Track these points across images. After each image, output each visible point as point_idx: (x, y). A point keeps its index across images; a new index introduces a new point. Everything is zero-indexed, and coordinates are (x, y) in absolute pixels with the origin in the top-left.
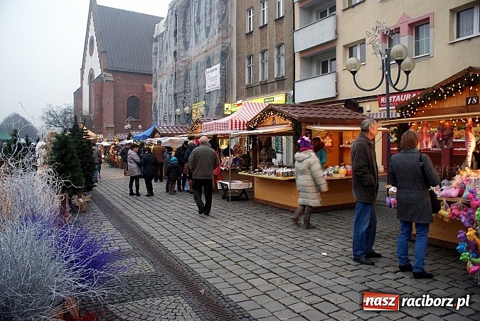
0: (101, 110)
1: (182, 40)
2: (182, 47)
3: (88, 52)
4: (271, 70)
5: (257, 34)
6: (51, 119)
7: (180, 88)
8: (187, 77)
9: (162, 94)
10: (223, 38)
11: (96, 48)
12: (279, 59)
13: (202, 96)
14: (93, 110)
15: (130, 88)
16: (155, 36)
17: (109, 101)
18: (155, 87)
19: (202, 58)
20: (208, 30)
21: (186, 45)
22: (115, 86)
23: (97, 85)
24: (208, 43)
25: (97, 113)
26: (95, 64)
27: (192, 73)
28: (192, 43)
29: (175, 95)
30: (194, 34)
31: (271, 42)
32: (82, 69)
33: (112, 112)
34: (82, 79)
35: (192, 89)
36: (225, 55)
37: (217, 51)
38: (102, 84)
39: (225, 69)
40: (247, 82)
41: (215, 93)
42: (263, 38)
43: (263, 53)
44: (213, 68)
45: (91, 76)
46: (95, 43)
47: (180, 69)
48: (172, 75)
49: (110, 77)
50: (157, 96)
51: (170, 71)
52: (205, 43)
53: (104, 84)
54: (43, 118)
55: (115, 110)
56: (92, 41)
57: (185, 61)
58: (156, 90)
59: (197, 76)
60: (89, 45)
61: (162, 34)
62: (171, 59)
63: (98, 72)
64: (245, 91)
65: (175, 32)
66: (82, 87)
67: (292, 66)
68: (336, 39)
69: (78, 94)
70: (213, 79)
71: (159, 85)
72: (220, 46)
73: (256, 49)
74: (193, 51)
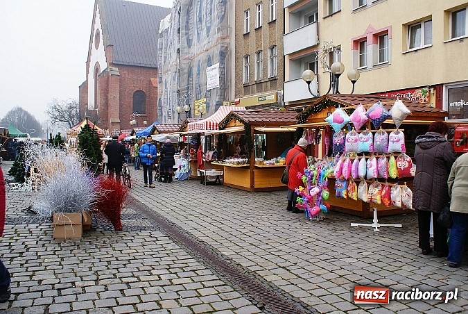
0: (107, 105)
1: (185, 38)
2: (186, 45)
3: (93, 45)
4: (265, 70)
5: (253, 34)
6: (57, 114)
7: (184, 85)
8: (190, 74)
9: (167, 89)
10: (223, 39)
11: (101, 41)
12: (272, 60)
13: (203, 94)
14: (99, 104)
15: (136, 83)
16: (160, 32)
17: (114, 95)
18: (160, 82)
19: (204, 56)
20: (208, 29)
21: (189, 42)
22: (121, 79)
23: (103, 80)
24: (209, 42)
25: (103, 108)
26: (100, 58)
27: (195, 71)
28: (195, 41)
29: (178, 92)
30: (196, 33)
31: (265, 44)
32: (88, 62)
33: (118, 107)
34: (88, 72)
35: (194, 86)
36: (224, 55)
37: (217, 51)
38: (108, 78)
39: (224, 68)
40: (244, 81)
41: (215, 90)
42: (258, 39)
43: (258, 53)
44: (213, 67)
45: (97, 70)
46: (101, 36)
47: (183, 66)
48: (175, 72)
49: (116, 71)
50: (162, 92)
51: (174, 69)
52: (206, 42)
53: (110, 78)
54: (48, 113)
55: (121, 105)
56: (98, 35)
57: (188, 58)
58: (162, 86)
59: (198, 74)
60: (95, 37)
61: (167, 31)
62: (175, 55)
63: (103, 66)
64: (243, 90)
65: (179, 30)
66: (87, 81)
67: (283, 67)
68: (318, 44)
69: (84, 88)
70: (213, 77)
71: (163, 80)
72: (219, 46)
73: (252, 50)
74: (195, 49)
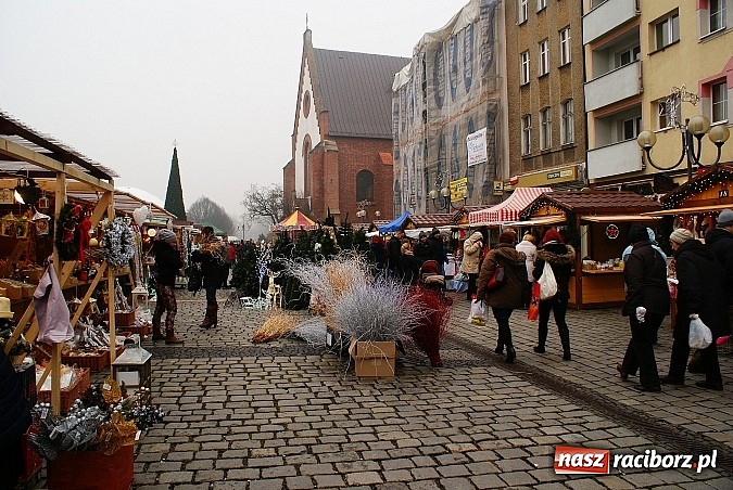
0: (322, 191)
1: (433, 94)
2: (433, 105)
3: (301, 111)
4: (556, 134)
5: (535, 86)
6: (256, 204)
7: (432, 160)
8: (441, 145)
9: (407, 168)
10: (490, 94)
11: (313, 107)
12: (566, 120)
13: (463, 172)
14: (310, 190)
15: (360, 160)
16: (394, 90)
17: (332, 177)
18: (397, 158)
19: (461, 120)
20: (468, 82)
21: (439, 102)
22: (340, 155)
23: (315, 157)
24: (469, 100)
25: (317, 195)
26: (311, 128)
27: (449, 140)
28: (448, 99)
29: (426, 169)
30: (449, 88)
31: (555, 97)
32: (295, 135)
33: (337, 193)
34: (294, 149)
35: (448, 161)
36: (492, 117)
37: (482, 111)
38: (323, 156)
39: (493, 134)
40: (523, 151)
41: (481, 167)
42: (544, 91)
43: (544, 112)
44: (476, 133)
45: (307, 144)
46: (312, 100)
47: (432, 134)
48: (421, 143)
49: (333, 145)
50: (400, 171)
51: (418, 138)
52: (465, 99)
53: (326, 155)
55: (340, 191)
56: (307, 98)
57: (438, 123)
58: (399, 163)
59: (455, 144)
60: (303, 102)
61: (405, 86)
62: (418, 120)
63: (316, 140)
64: (521, 164)
65: (424, 85)
66: (294, 160)
67: (584, 130)
68: (642, 93)
69: (289, 170)
70: (477, 147)
71: (402, 155)
72: (485, 104)
73: (534, 106)
74: (449, 110)
